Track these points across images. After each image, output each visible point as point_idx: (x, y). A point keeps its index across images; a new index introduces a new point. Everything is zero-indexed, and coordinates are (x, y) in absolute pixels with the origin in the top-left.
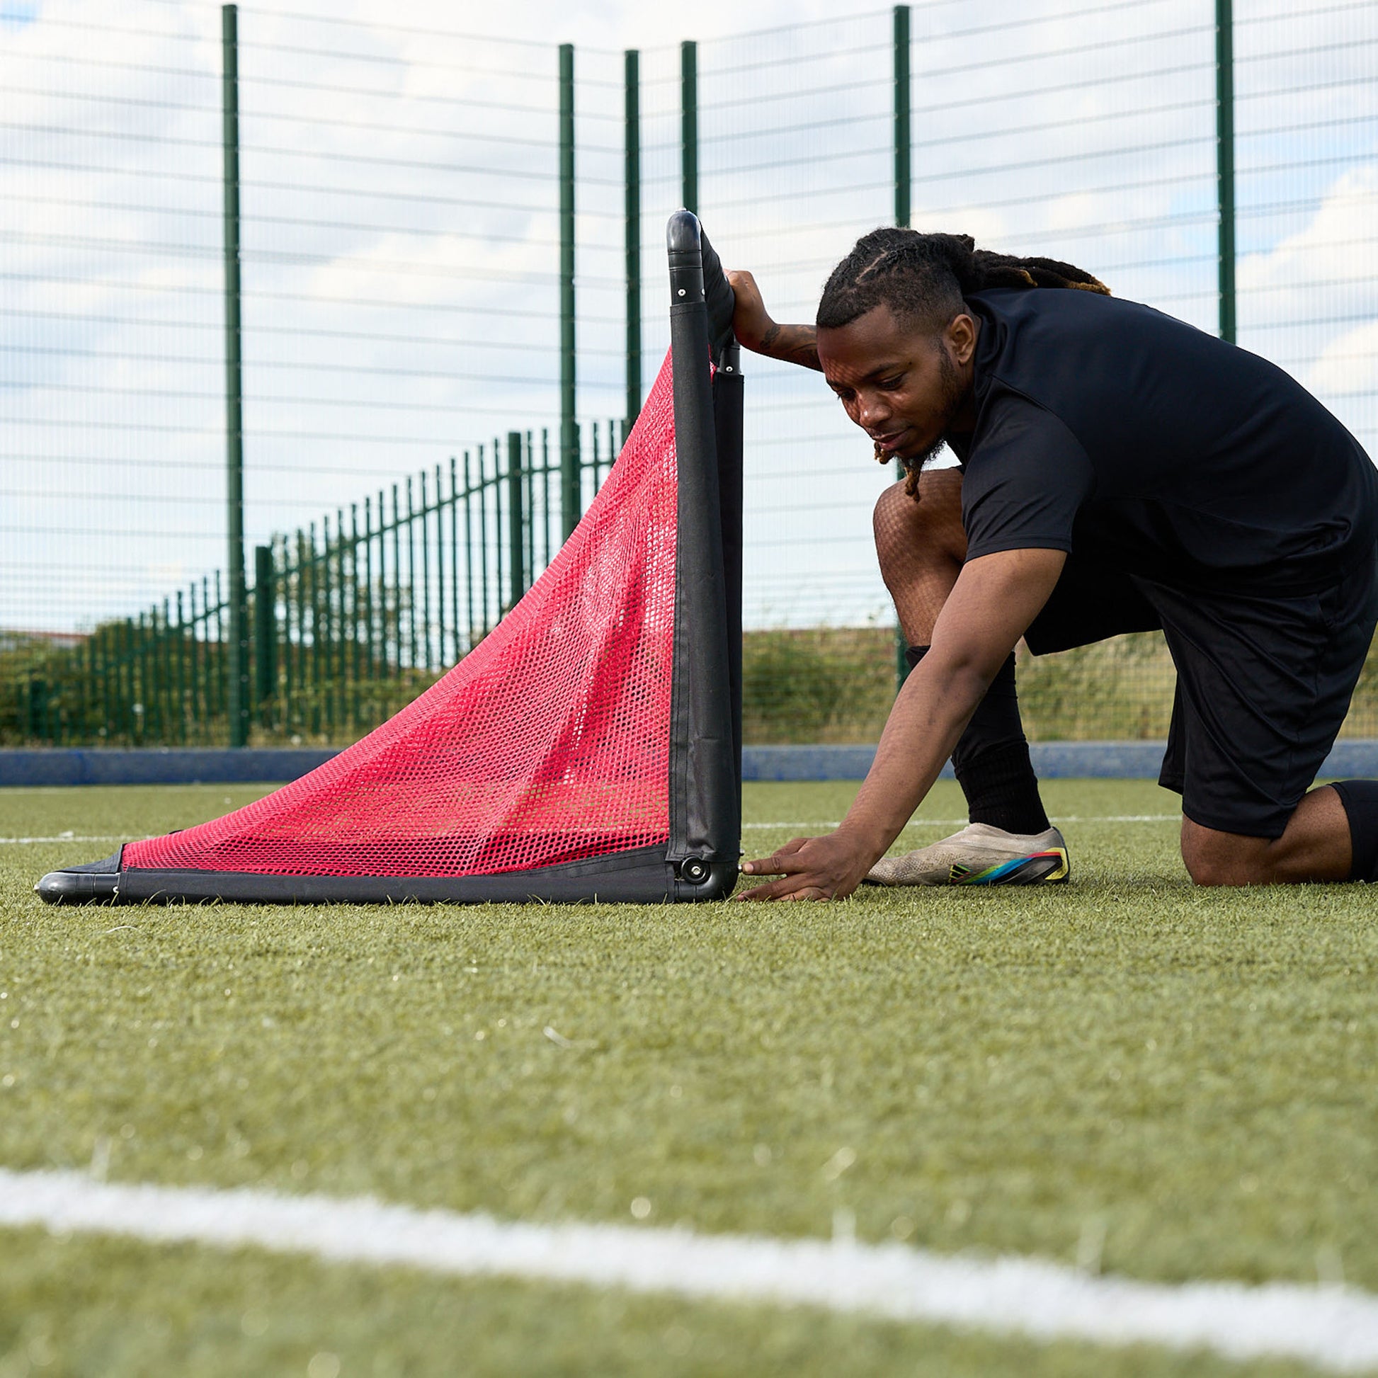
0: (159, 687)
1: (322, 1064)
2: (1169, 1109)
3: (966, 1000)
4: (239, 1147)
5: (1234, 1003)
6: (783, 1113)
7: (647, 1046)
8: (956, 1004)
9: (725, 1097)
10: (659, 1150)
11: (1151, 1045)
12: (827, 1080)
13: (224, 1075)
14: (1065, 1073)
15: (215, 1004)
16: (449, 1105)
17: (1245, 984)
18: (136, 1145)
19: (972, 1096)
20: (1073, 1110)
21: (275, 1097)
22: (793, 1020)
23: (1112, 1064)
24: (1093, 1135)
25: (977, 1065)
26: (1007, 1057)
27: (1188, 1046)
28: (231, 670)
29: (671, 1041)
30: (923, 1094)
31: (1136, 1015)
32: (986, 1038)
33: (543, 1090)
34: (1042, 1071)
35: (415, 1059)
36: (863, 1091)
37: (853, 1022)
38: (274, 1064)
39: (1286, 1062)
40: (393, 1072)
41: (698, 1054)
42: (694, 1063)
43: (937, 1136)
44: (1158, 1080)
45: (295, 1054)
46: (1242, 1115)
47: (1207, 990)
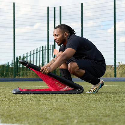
0: (6, 72)
1: (23, 111)
2: (109, 116)
3: (88, 104)
4: (14, 119)
5: (115, 105)
6: (70, 116)
7: (56, 109)
8: (87, 105)
9: (64, 114)
10: (57, 120)
11: (107, 109)
12: (74, 113)
13: (13, 112)
14: (98, 112)
15: (12, 105)
16: (36, 115)
17: (116, 103)
18: (4, 119)
19: (89, 114)
20: (99, 116)
21: (18, 114)
22: (71, 106)
23: (103, 111)
24: (101, 119)
25: (89, 111)
26: (92, 110)
27: (111, 109)
28: (14, 70)
29: (58, 109)
30: (84, 114)
31: (105, 106)
32: (90, 108)
33: (45, 114)
34: (96, 112)
35: (32, 110)
36: (78, 114)
37: (77, 107)
38: (18, 111)
39: (121, 111)
40: (30, 112)
41: (61, 110)
42: (61, 111)
43: (85, 119)
44: (108, 113)
45: (20, 110)
46: (116, 117)
47: (113, 104)
